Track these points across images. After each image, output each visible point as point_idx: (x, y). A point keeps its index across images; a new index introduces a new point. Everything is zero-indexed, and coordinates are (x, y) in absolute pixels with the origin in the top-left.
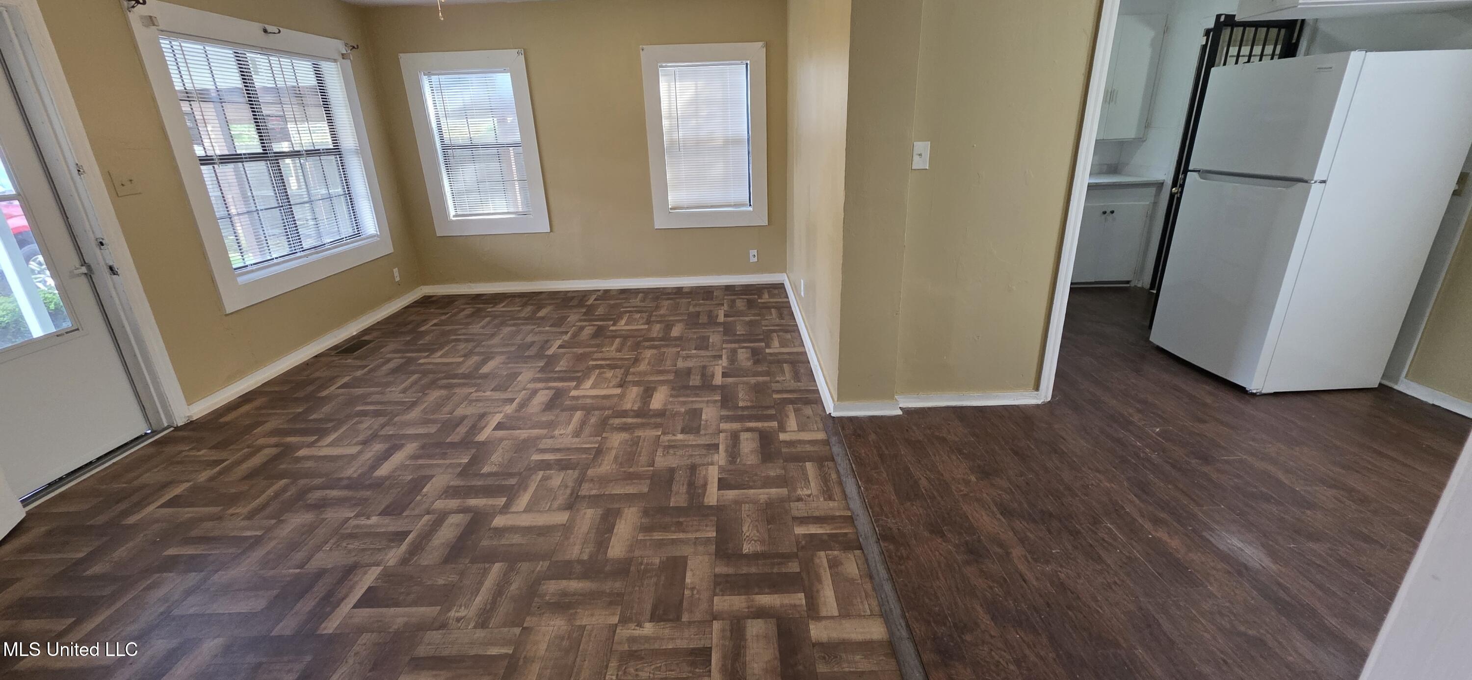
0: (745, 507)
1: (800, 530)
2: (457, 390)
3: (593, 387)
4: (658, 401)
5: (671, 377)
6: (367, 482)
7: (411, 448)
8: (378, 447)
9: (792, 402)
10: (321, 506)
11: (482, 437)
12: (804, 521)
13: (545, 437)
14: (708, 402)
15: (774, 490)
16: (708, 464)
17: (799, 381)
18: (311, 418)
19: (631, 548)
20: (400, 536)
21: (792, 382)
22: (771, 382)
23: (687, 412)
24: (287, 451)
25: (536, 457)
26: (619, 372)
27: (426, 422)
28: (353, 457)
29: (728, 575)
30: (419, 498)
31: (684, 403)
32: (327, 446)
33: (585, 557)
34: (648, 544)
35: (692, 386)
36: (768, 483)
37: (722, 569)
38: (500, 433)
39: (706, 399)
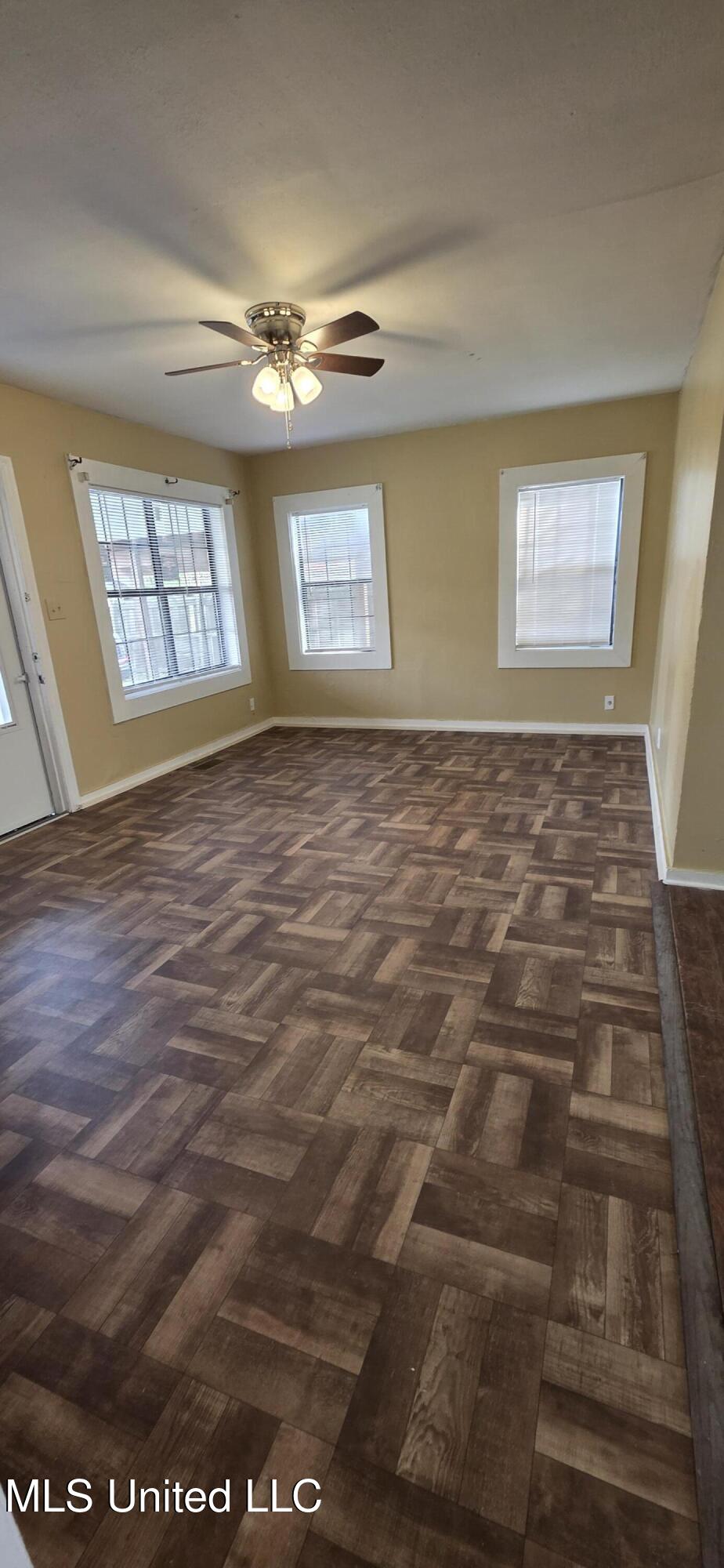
0: (530, 961)
1: (588, 997)
2: (280, 810)
3: (402, 821)
4: (464, 843)
5: (485, 821)
6: (189, 876)
7: (230, 853)
8: (205, 849)
9: (617, 862)
10: (150, 889)
11: (289, 853)
12: (595, 988)
13: (345, 860)
14: (518, 850)
15: (569, 950)
16: (501, 911)
17: (633, 842)
18: (162, 818)
19: (398, 977)
20: (204, 924)
21: (625, 841)
22: (598, 838)
23: (491, 858)
24: (138, 841)
25: (332, 877)
26: (433, 810)
27: (247, 833)
28: (184, 854)
29: (491, 1024)
30: (225, 895)
31: (492, 848)
32: (168, 842)
33: (352, 975)
34: (417, 975)
35: (505, 833)
36: (563, 941)
37: (487, 1016)
38: (307, 852)
39: (518, 847)
